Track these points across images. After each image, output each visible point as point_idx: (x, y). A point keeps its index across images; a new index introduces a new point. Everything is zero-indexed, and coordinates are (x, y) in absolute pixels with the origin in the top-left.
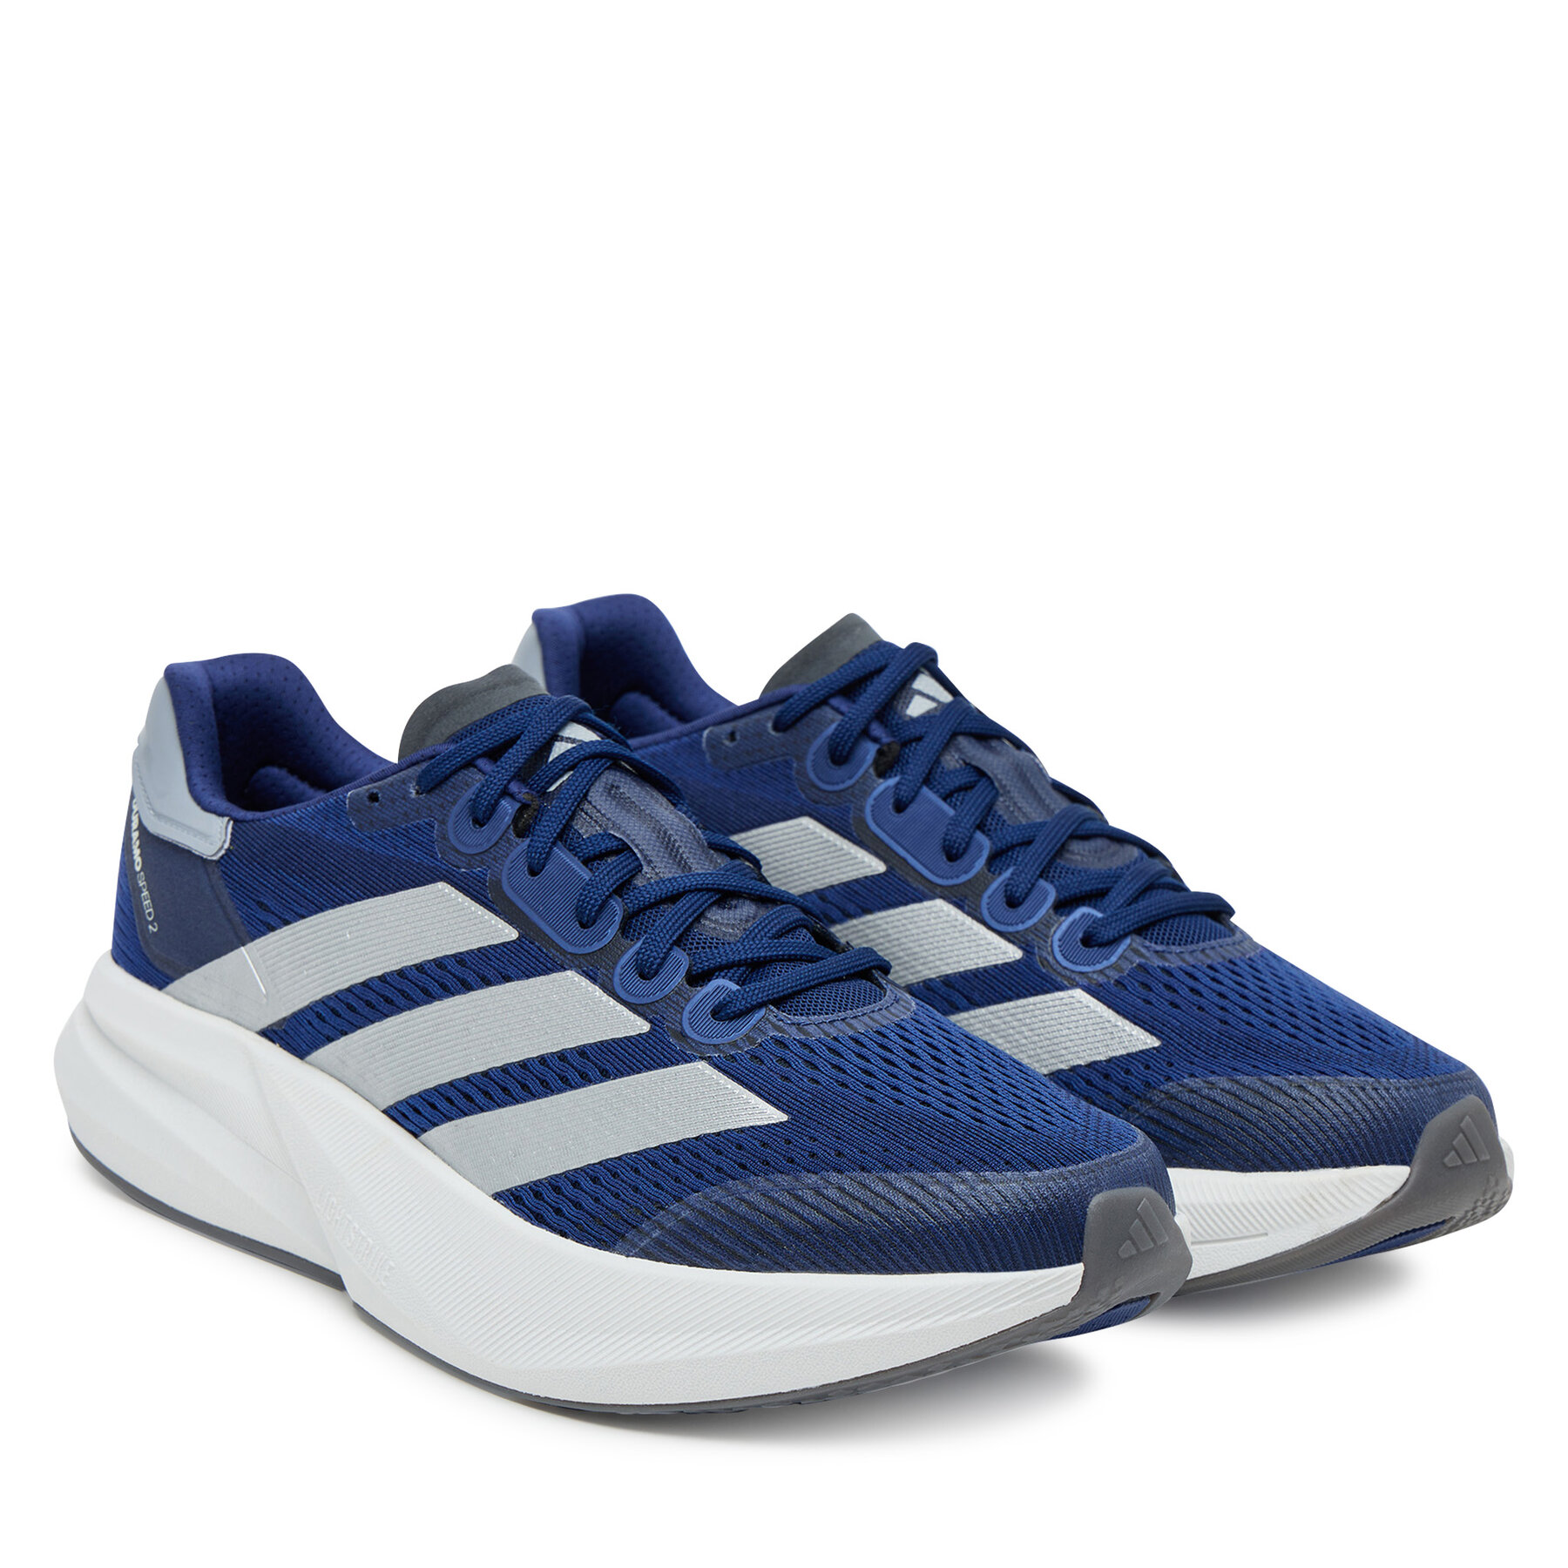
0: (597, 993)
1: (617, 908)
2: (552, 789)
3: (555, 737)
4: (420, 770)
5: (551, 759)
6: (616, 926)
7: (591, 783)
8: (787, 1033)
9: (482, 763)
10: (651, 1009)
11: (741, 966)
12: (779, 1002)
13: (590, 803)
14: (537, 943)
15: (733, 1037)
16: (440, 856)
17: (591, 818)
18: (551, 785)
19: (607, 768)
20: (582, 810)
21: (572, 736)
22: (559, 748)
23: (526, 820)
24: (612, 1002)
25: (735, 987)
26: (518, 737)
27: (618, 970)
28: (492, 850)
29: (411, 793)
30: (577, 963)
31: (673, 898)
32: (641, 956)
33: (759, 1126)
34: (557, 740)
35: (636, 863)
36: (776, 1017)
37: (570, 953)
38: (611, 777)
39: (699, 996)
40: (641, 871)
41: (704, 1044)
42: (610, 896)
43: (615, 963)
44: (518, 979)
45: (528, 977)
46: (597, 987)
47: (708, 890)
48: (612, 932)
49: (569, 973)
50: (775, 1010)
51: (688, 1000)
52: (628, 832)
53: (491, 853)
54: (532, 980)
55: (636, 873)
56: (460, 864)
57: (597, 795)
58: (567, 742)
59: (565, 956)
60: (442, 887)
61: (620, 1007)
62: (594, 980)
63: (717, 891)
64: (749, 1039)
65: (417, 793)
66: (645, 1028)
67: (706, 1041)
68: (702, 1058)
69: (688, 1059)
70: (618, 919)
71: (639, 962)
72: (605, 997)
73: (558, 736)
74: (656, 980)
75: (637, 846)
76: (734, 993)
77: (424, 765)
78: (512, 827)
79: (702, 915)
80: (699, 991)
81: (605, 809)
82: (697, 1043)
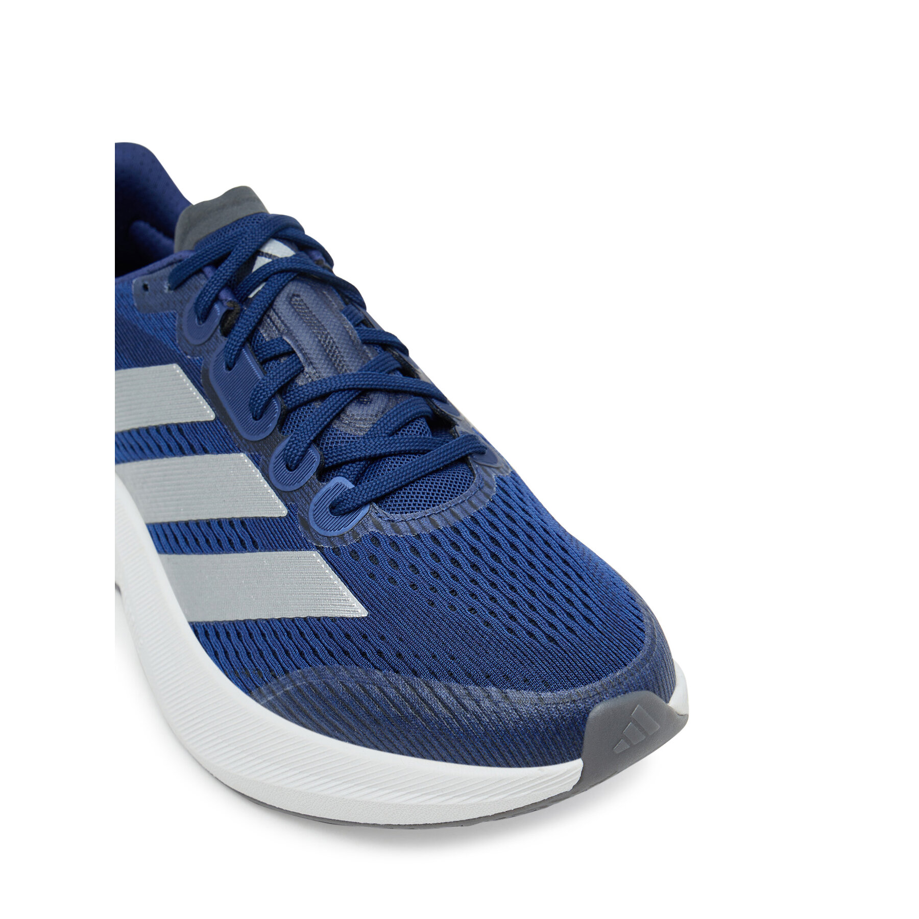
0: (258, 476)
1: (277, 406)
2: (251, 296)
3: (258, 253)
4: (171, 270)
5: (254, 270)
6: (275, 422)
7: (277, 294)
8: (382, 530)
9: (208, 270)
10: (290, 497)
11: (362, 461)
12: (379, 500)
13: (274, 310)
14: (225, 426)
15: (344, 530)
16: (177, 341)
17: (274, 323)
18: (251, 292)
19: (292, 280)
20: (268, 316)
21: (270, 252)
22: (261, 262)
23: (230, 321)
24: (266, 485)
25: (350, 486)
26: (229, 254)
27: (273, 460)
28: (206, 344)
29: (165, 289)
30: (248, 447)
31: (323, 397)
32: (286, 452)
33: (347, 618)
34: (260, 255)
35: (299, 366)
36: (377, 513)
37: (244, 439)
38: (292, 288)
39: (324, 490)
40: (303, 371)
41: (320, 535)
42: (273, 396)
43: (272, 451)
44: (212, 453)
45: (218, 453)
46: (258, 471)
47: (350, 390)
48: (272, 426)
49: (242, 455)
50: (377, 507)
51: (315, 493)
52: (297, 338)
53: (206, 346)
54: (220, 456)
55: (299, 374)
56: (188, 351)
57: (281, 304)
58: (266, 257)
59: (241, 440)
60: (175, 367)
61: (270, 490)
62: (257, 463)
63: (357, 389)
64: (353, 532)
65: (170, 289)
66: (284, 512)
67: (322, 532)
68: (318, 548)
69: (308, 547)
70: (276, 416)
71: (285, 456)
72: (262, 480)
73: (260, 252)
74: (296, 472)
75: (301, 350)
76: (349, 490)
77: (175, 266)
78: (219, 327)
79: (343, 410)
80: (324, 486)
81: (284, 317)
82: (317, 533)
